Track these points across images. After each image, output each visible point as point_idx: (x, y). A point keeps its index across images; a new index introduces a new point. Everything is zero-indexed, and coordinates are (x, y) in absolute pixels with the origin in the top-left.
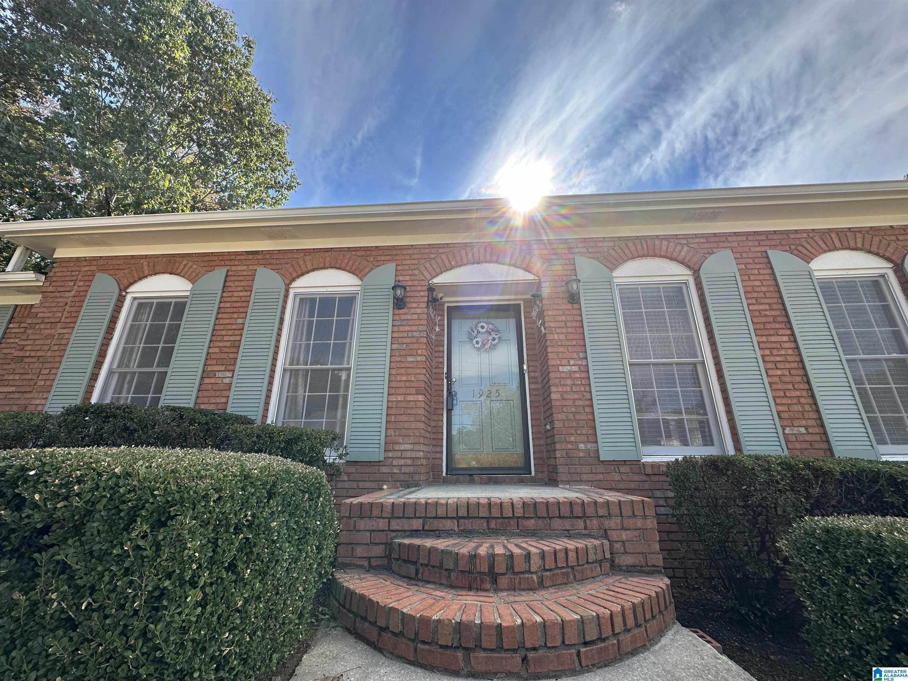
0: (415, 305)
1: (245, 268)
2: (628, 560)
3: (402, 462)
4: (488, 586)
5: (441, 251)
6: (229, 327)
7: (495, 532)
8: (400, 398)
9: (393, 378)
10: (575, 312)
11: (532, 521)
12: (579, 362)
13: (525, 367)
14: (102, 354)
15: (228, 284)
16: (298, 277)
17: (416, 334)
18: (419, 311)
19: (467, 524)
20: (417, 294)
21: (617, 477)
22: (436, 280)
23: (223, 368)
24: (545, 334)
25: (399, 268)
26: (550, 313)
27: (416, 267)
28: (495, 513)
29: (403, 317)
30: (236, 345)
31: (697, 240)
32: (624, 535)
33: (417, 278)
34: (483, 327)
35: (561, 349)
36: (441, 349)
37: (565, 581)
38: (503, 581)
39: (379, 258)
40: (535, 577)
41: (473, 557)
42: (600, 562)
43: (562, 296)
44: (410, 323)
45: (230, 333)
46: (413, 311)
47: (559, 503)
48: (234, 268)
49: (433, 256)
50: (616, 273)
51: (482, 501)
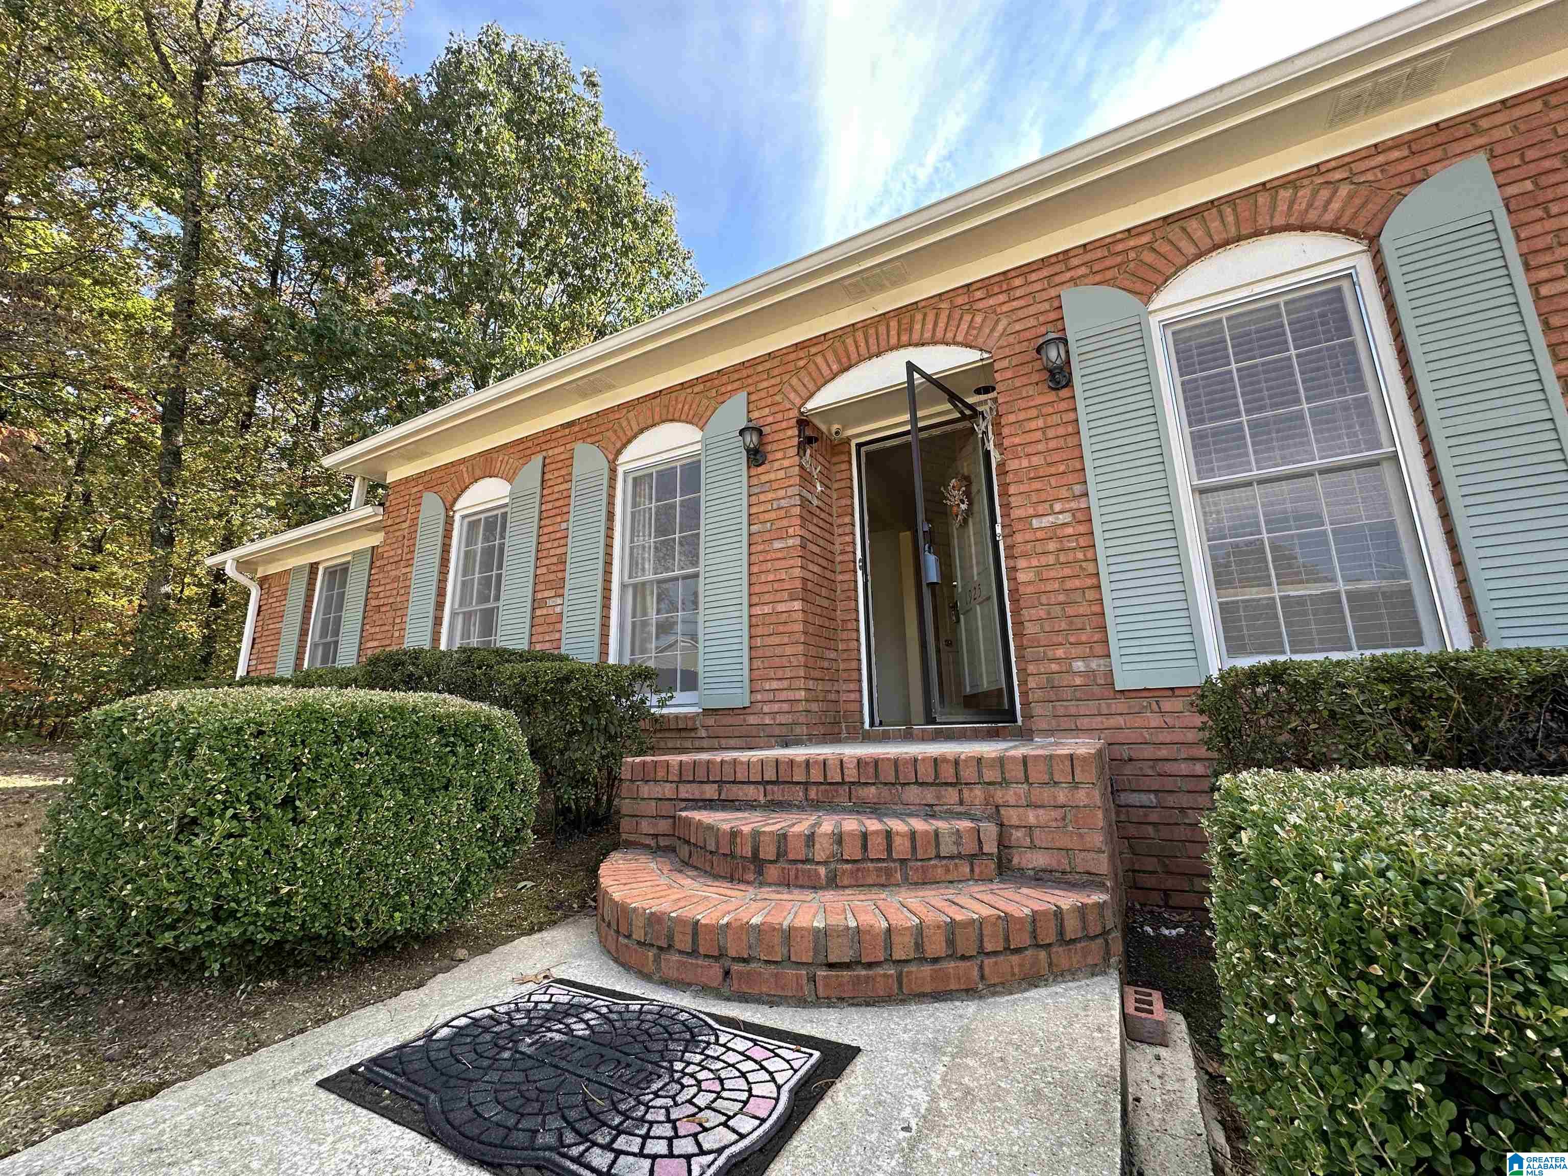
0: (779, 455)
1: (562, 449)
2: (1039, 860)
3: (776, 707)
5: (813, 350)
6: (553, 536)
7: (816, 805)
8: (767, 609)
9: (754, 580)
10: (1063, 406)
12: (1074, 505)
13: (999, 530)
14: (441, 593)
15: (547, 477)
16: (624, 446)
17: (783, 503)
18: (786, 463)
20: (781, 435)
22: (810, 405)
23: (552, 593)
24: (1004, 460)
25: (753, 397)
26: (1012, 418)
27: (777, 389)
29: (764, 478)
30: (563, 560)
32: (1031, 817)
33: (781, 407)
35: (1037, 485)
36: (846, 520)
39: (723, 390)
42: (971, 858)
43: (1035, 378)
44: (775, 486)
45: (556, 544)
46: (776, 465)
48: (550, 453)
49: (801, 363)
50: (1159, 301)
51: (798, 759)
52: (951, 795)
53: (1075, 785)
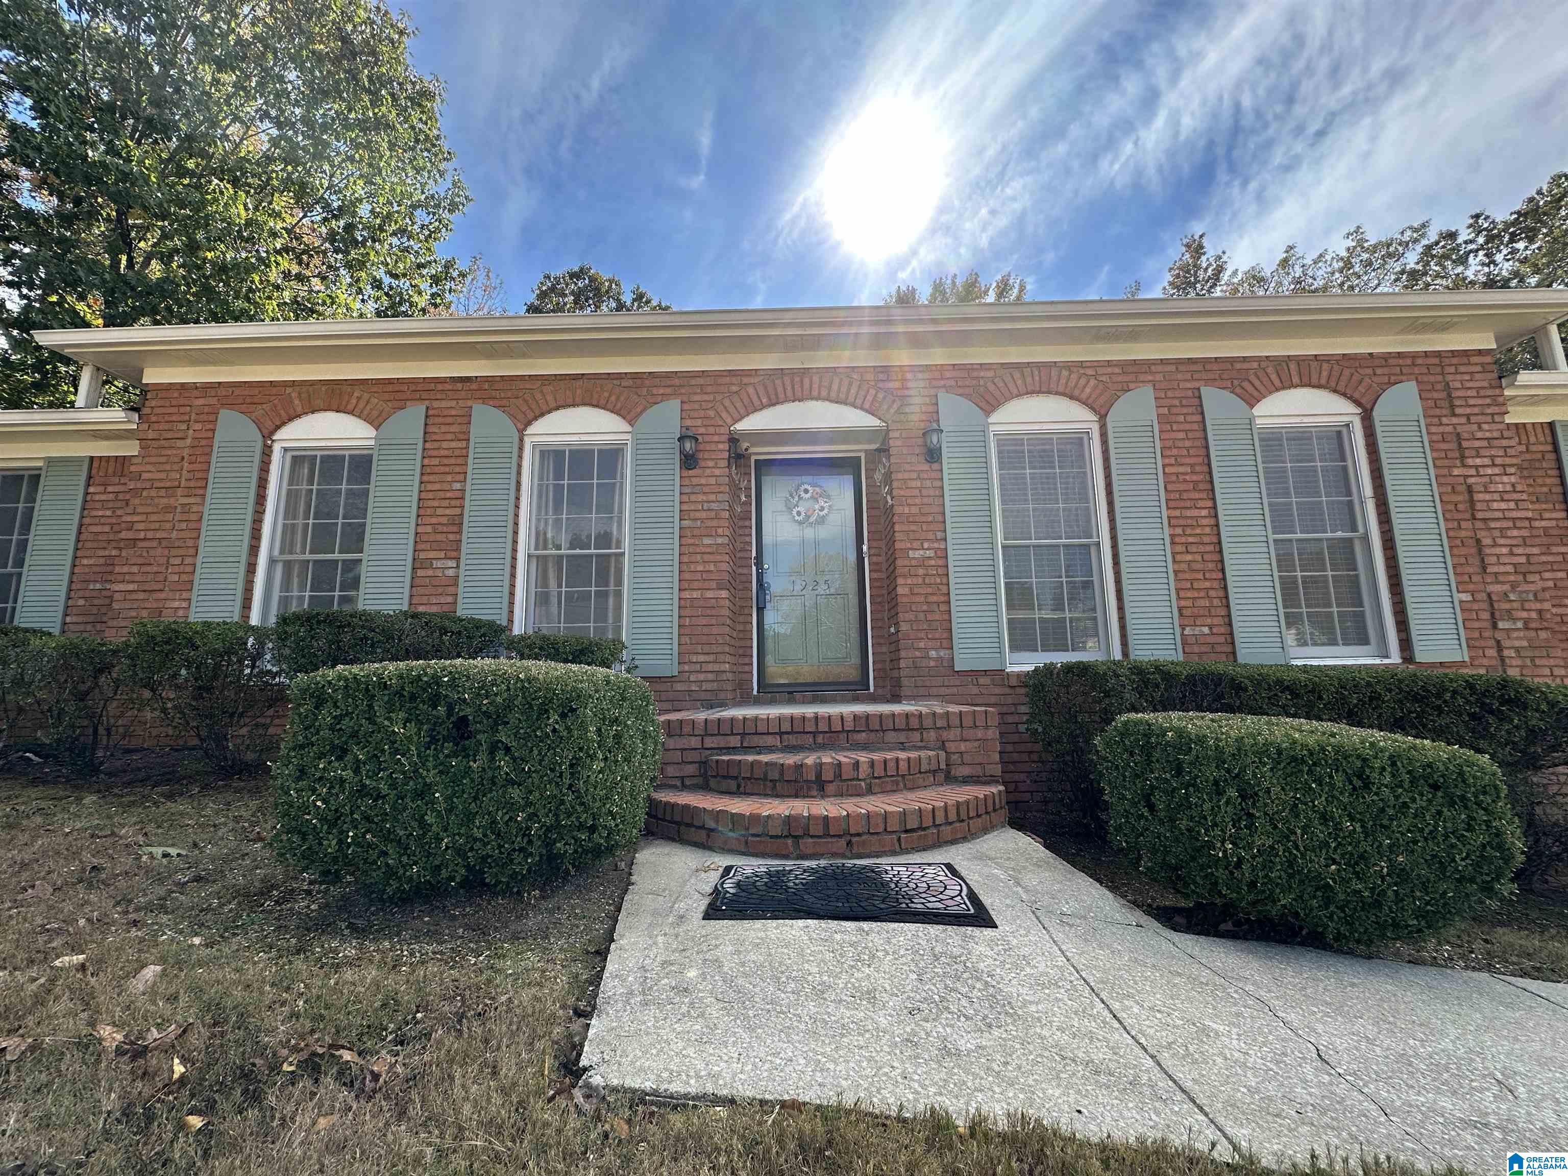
0: (711, 464)
1: (453, 403)
2: (965, 771)
3: (702, 677)
4: (815, 793)
5: (746, 380)
6: (442, 495)
7: (823, 747)
8: (696, 594)
9: (685, 567)
10: (933, 475)
11: (864, 734)
12: (936, 545)
13: (865, 548)
14: (256, 535)
15: (431, 429)
16: (536, 418)
17: (714, 506)
18: (717, 472)
19: (792, 740)
20: (713, 447)
21: (975, 690)
22: (741, 426)
23: (442, 555)
24: (892, 505)
25: (686, 407)
26: (900, 476)
27: (710, 405)
28: (823, 727)
29: (695, 481)
30: (457, 523)
31: (1109, 370)
32: (963, 747)
33: (712, 422)
34: (806, 491)
35: (913, 528)
36: (747, 523)
37: (895, 788)
38: (830, 788)
39: (655, 391)
40: (863, 784)
41: (799, 767)
42: (934, 772)
43: (917, 451)
44: (706, 489)
45: (446, 503)
46: (708, 471)
47: (894, 715)
48: (436, 404)
49: (734, 388)
50: (994, 418)
51: (808, 715)
52: (916, 736)
53: (987, 727)
